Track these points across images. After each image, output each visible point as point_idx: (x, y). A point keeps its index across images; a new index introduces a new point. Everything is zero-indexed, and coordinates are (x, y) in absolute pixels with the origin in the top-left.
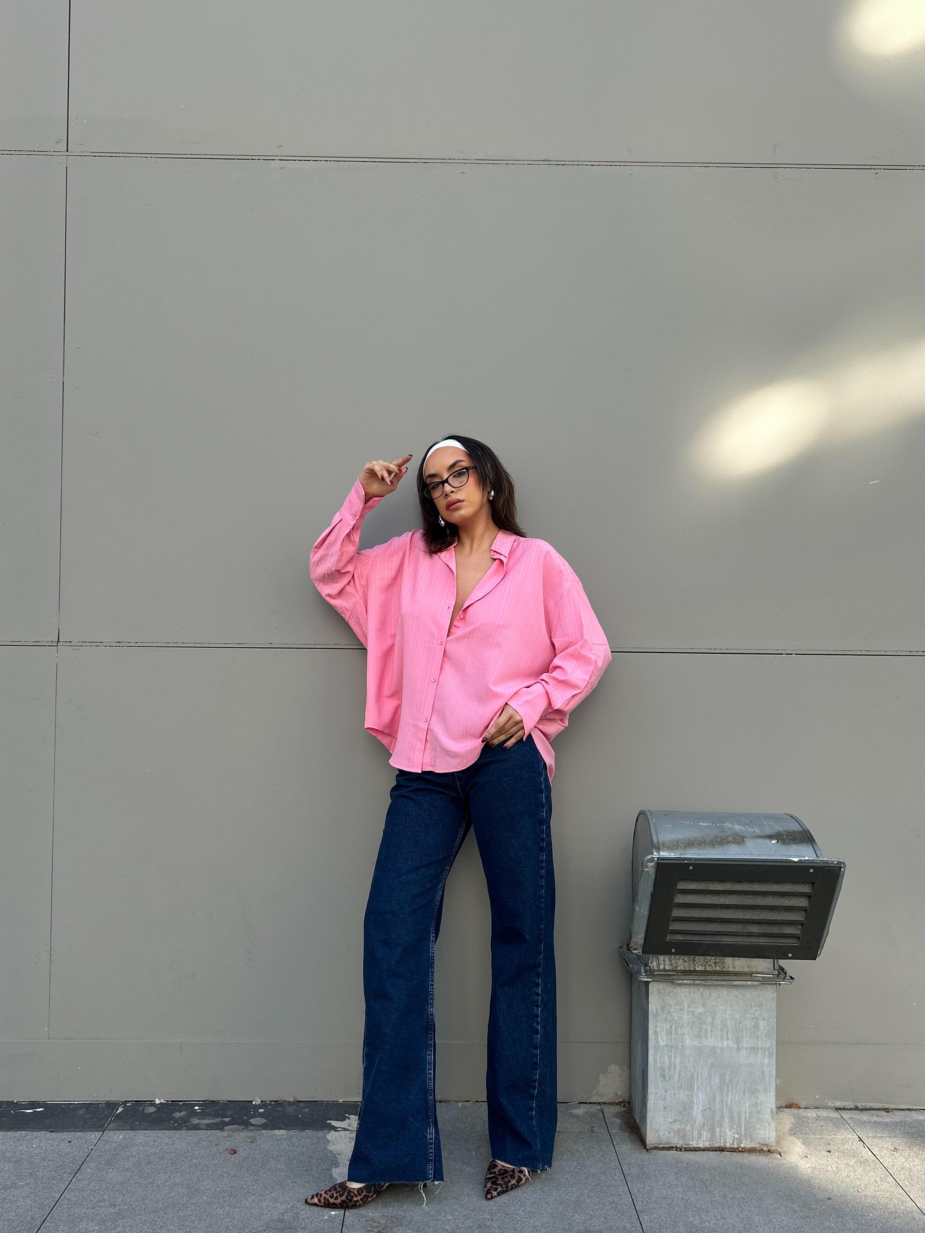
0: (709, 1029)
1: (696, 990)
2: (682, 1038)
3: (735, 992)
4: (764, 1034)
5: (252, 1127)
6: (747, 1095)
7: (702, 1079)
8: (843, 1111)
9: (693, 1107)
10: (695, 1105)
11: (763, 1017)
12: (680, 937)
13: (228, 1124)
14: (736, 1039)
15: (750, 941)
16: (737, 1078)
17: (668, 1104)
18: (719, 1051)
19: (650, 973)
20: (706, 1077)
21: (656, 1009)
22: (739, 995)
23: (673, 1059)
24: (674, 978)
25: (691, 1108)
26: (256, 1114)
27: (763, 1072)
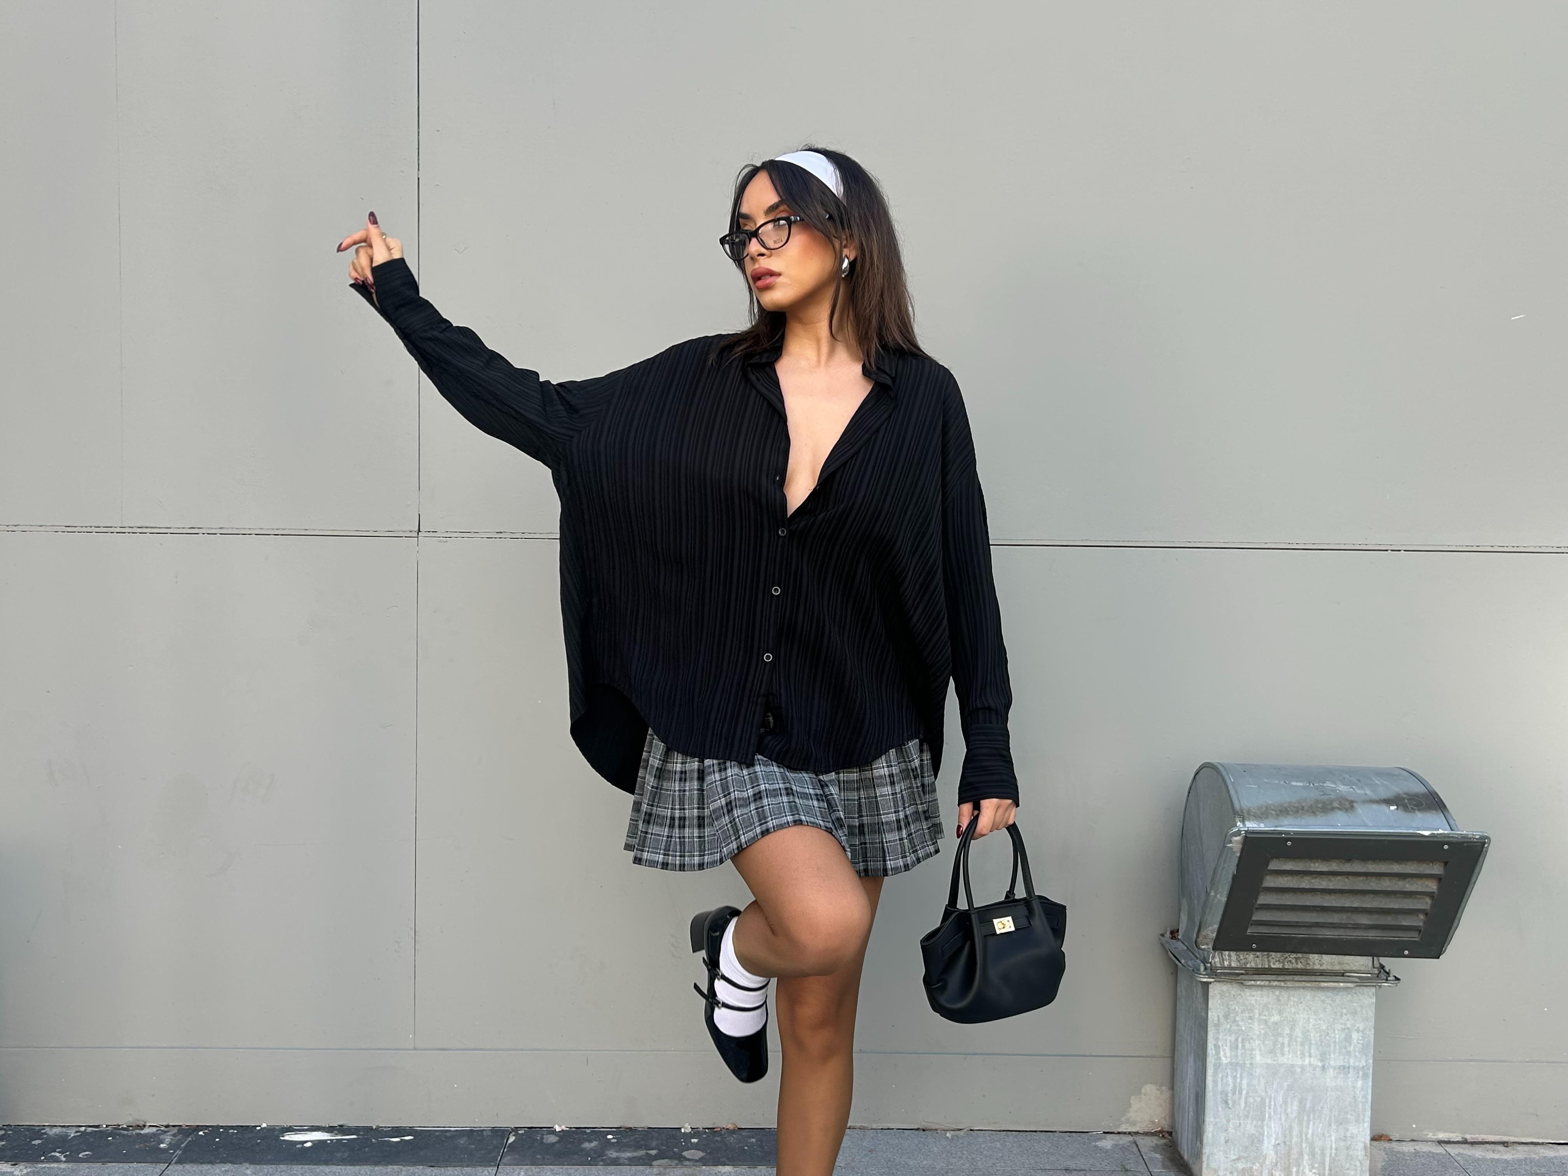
0: (1286, 1042)
1: (1270, 992)
2: (1251, 1054)
3: (1322, 995)
4: (1357, 1049)
5: (687, 1162)
6: (1334, 1127)
7: (1275, 1105)
8: (1449, 1145)
9: (1263, 1140)
10: (1265, 1138)
11: (1356, 1028)
12: (1263, 930)
13: (656, 1158)
14: (1321, 1055)
15: (1355, 934)
16: (1321, 1104)
17: (1230, 1136)
18: (1298, 1070)
19: (1212, 972)
20: (1281, 1103)
21: (1218, 1016)
22: (1327, 1000)
23: (1238, 1080)
24: (1244, 978)
25: (1261, 1141)
26: (689, 1145)
27: (1354, 1097)
